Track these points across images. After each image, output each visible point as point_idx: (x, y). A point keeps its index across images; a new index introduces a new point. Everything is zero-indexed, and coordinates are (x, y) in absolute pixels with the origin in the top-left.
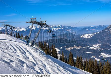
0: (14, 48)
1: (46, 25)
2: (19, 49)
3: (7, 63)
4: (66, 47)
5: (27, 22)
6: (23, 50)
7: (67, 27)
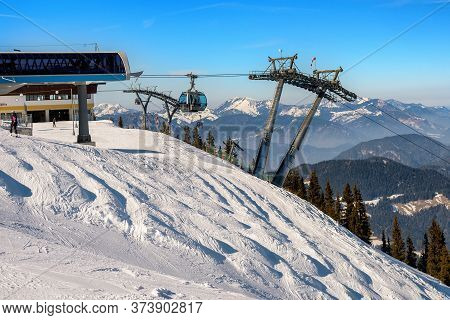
0: (212, 188)
1: (341, 89)
2: (237, 197)
3: (212, 257)
4: (396, 201)
5: (255, 76)
6: (254, 203)
7: (400, 108)
